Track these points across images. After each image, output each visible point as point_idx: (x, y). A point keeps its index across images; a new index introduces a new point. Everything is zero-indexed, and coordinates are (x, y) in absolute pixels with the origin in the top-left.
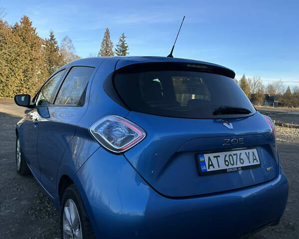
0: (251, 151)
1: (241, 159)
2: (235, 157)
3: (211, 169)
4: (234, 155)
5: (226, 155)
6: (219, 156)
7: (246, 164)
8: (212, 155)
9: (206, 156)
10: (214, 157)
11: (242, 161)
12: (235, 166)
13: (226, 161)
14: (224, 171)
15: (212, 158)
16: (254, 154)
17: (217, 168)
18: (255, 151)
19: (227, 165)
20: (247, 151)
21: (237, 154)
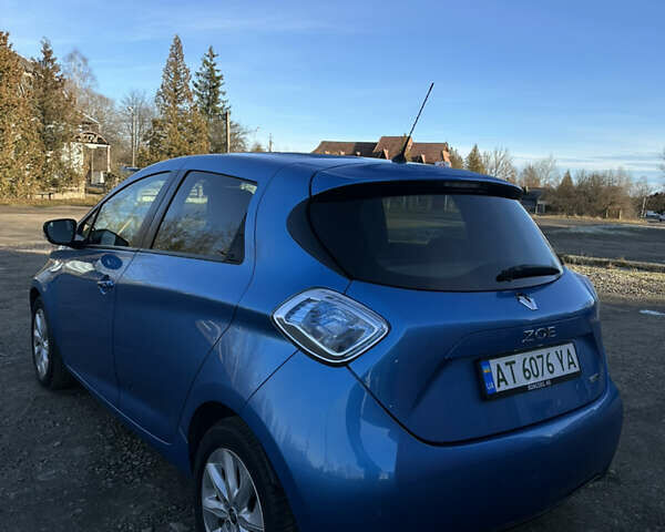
0: (564, 348)
1: (549, 365)
2: (539, 361)
3: (503, 387)
4: (538, 357)
5: (525, 360)
6: (514, 362)
7: (558, 373)
8: (502, 361)
9: (493, 363)
10: (507, 364)
11: (551, 368)
12: (540, 379)
13: (525, 370)
14: (524, 389)
15: (502, 367)
16: (569, 354)
17: (511, 386)
18: (570, 347)
19: (528, 378)
20: (558, 348)
21: (542, 356)
